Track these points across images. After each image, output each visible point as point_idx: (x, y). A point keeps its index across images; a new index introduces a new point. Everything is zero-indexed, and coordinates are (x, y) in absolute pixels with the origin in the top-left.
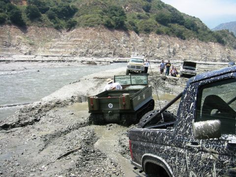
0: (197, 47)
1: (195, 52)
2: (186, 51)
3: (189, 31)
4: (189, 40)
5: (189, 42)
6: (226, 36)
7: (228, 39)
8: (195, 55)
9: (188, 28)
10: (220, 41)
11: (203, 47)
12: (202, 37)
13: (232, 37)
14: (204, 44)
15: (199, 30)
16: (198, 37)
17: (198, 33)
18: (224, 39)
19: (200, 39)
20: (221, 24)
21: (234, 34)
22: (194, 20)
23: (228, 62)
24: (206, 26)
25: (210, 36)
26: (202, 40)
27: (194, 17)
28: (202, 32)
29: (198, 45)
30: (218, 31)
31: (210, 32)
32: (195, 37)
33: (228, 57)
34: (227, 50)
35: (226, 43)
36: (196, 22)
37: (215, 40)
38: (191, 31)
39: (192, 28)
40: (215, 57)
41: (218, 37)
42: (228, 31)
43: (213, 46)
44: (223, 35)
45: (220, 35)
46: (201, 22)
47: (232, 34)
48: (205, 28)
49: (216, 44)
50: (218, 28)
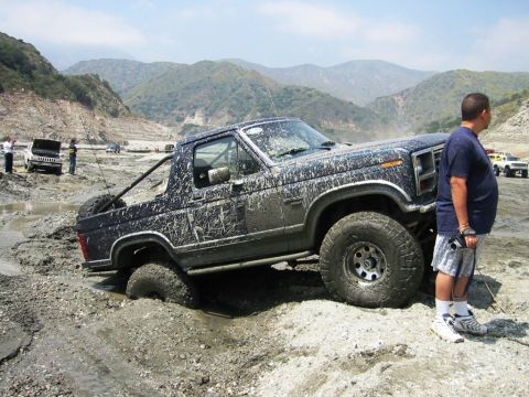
0: (32, 109)
1: (28, 122)
2: (8, 118)
3: (11, 72)
4: (12, 94)
5: (11, 98)
6: (94, 88)
7: (99, 95)
8: (29, 129)
9: (9, 66)
10: (84, 100)
11: (47, 111)
12: (42, 87)
13: (107, 91)
14: (47, 103)
15: (34, 72)
16: (32, 88)
17: (32, 78)
18: (91, 95)
19: (37, 93)
20: (81, 62)
21: (110, 85)
22: (22, 48)
23: (102, 143)
24: (50, 65)
25: (60, 86)
26: (44, 95)
27: (21, 41)
28: (42, 76)
29: (34, 106)
30: (77, 77)
31: (60, 78)
32: (27, 88)
33: (101, 134)
34: (98, 118)
35: (95, 104)
36: (27, 54)
37: (73, 96)
38: (16, 73)
39: (17, 66)
40: (75, 132)
41: (78, 90)
42: (97, 77)
43: (69, 108)
44: (88, 86)
45: (82, 85)
46: (38, 53)
47: (106, 85)
48: (47, 68)
49: (75, 104)
50: (74, 70)
